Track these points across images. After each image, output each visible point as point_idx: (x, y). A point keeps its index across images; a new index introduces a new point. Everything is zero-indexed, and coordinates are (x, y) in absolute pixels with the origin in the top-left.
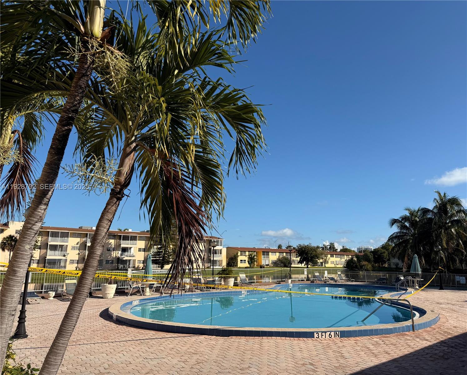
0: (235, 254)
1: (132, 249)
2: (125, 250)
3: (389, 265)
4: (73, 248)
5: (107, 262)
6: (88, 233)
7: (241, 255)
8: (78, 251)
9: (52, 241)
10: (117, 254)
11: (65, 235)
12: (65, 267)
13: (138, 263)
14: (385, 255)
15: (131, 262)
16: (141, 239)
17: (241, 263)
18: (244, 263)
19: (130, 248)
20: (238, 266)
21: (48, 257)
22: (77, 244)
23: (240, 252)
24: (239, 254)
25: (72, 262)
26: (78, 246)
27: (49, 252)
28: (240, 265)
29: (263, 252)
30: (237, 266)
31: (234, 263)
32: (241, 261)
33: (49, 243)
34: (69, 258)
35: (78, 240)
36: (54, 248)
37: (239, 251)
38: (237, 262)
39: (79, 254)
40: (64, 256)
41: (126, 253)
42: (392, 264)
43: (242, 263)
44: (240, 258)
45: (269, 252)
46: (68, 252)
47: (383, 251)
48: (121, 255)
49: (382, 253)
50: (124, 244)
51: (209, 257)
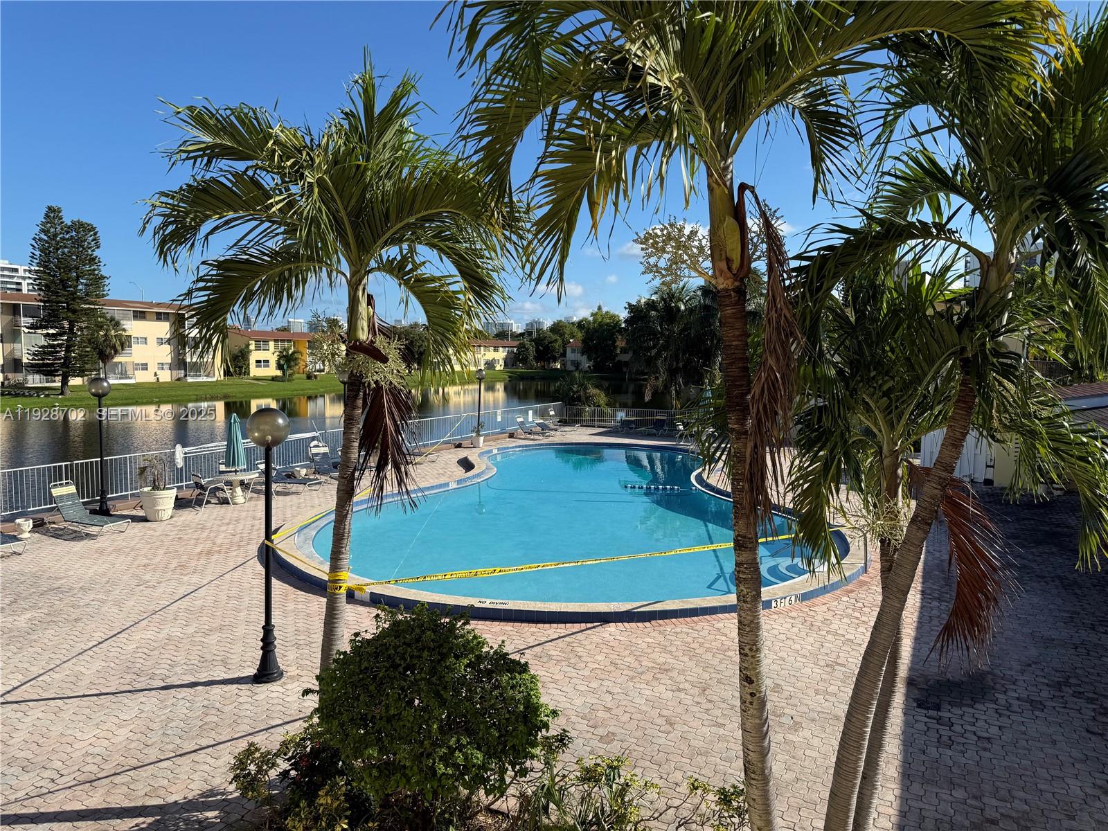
0: (243, 346)
3: (563, 364)
7: (258, 349)
14: (557, 345)
17: (257, 366)
18: (265, 366)
20: (252, 375)
23: (253, 342)
24: (252, 347)
28: (254, 371)
30: (249, 374)
31: (241, 367)
32: (258, 362)
37: (252, 339)
42: (569, 364)
43: (260, 366)
44: (254, 356)
47: (554, 337)
49: (551, 342)
51: (179, 355)
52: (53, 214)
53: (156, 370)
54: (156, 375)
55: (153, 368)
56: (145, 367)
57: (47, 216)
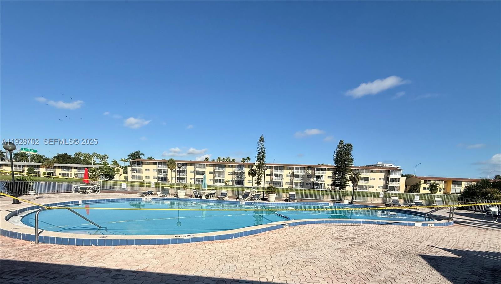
0: (418, 182)
1: (323, 177)
2: (318, 177)
4: (287, 175)
5: (307, 184)
6: (295, 167)
7: (425, 183)
8: (290, 178)
9: (275, 172)
10: (314, 179)
11: (281, 168)
12: (282, 186)
13: (327, 186)
15: (323, 185)
16: (329, 170)
17: (424, 190)
18: (427, 190)
19: (322, 176)
21: (274, 180)
22: (289, 173)
23: (423, 181)
24: (422, 183)
25: (287, 183)
26: (290, 174)
27: (274, 177)
29: (453, 181)
30: (419, 192)
33: (274, 173)
34: (284, 181)
35: (290, 171)
36: (276, 175)
38: (420, 189)
39: (290, 179)
40: (282, 180)
41: (319, 179)
44: (422, 186)
45: (462, 181)
46: (283, 178)
48: (316, 180)
50: (317, 173)
51: (387, 184)
52: (341, 142)
53: (377, 188)
54: (377, 190)
55: (376, 187)
56: (373, 187)
57: (340, 143)
